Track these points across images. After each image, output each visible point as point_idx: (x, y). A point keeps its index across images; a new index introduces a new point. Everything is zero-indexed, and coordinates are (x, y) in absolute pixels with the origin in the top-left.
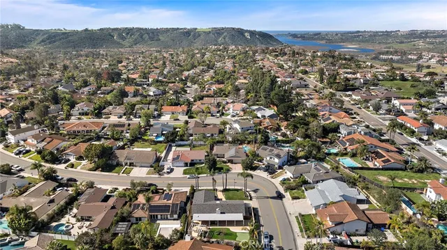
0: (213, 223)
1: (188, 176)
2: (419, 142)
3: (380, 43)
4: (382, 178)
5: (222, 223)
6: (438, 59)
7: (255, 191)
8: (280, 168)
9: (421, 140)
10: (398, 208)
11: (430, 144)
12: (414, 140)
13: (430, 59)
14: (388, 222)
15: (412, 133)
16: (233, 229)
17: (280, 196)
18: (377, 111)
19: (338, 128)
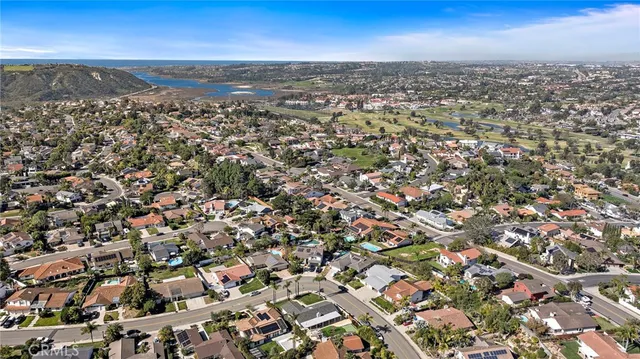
0: (319, 326)
1: (250, 294)
2: (403, 216)
3: (274, 81)
4: (404, 255)
5: (326, 323)
6: (346, 103)
7: (322, 290)
8: (323, 265)
9: (404, 213)
10: (430, 275)
11: (412, 216)
12: (399, 214)
13: (338, 103)
14: (432, 287)
15: (396, 209)
16: (337, 325)
17: (344, 290)
18: (352, 188)
19: (339, 214)
